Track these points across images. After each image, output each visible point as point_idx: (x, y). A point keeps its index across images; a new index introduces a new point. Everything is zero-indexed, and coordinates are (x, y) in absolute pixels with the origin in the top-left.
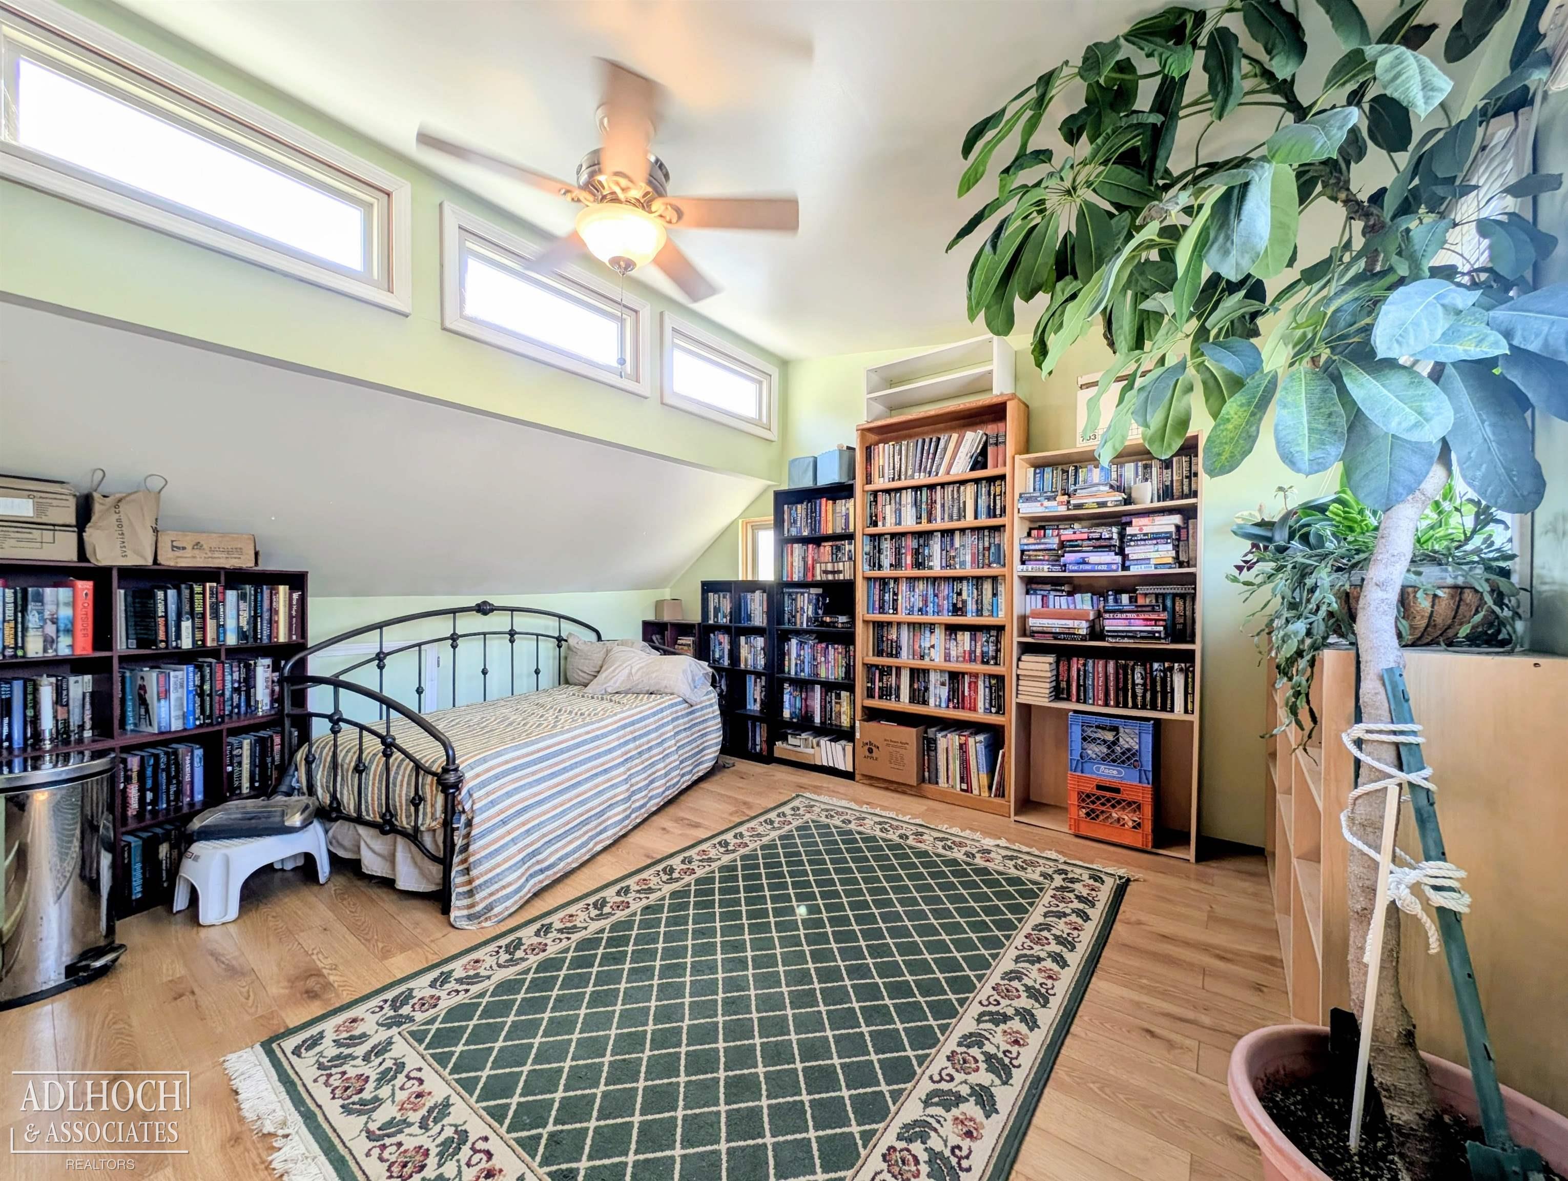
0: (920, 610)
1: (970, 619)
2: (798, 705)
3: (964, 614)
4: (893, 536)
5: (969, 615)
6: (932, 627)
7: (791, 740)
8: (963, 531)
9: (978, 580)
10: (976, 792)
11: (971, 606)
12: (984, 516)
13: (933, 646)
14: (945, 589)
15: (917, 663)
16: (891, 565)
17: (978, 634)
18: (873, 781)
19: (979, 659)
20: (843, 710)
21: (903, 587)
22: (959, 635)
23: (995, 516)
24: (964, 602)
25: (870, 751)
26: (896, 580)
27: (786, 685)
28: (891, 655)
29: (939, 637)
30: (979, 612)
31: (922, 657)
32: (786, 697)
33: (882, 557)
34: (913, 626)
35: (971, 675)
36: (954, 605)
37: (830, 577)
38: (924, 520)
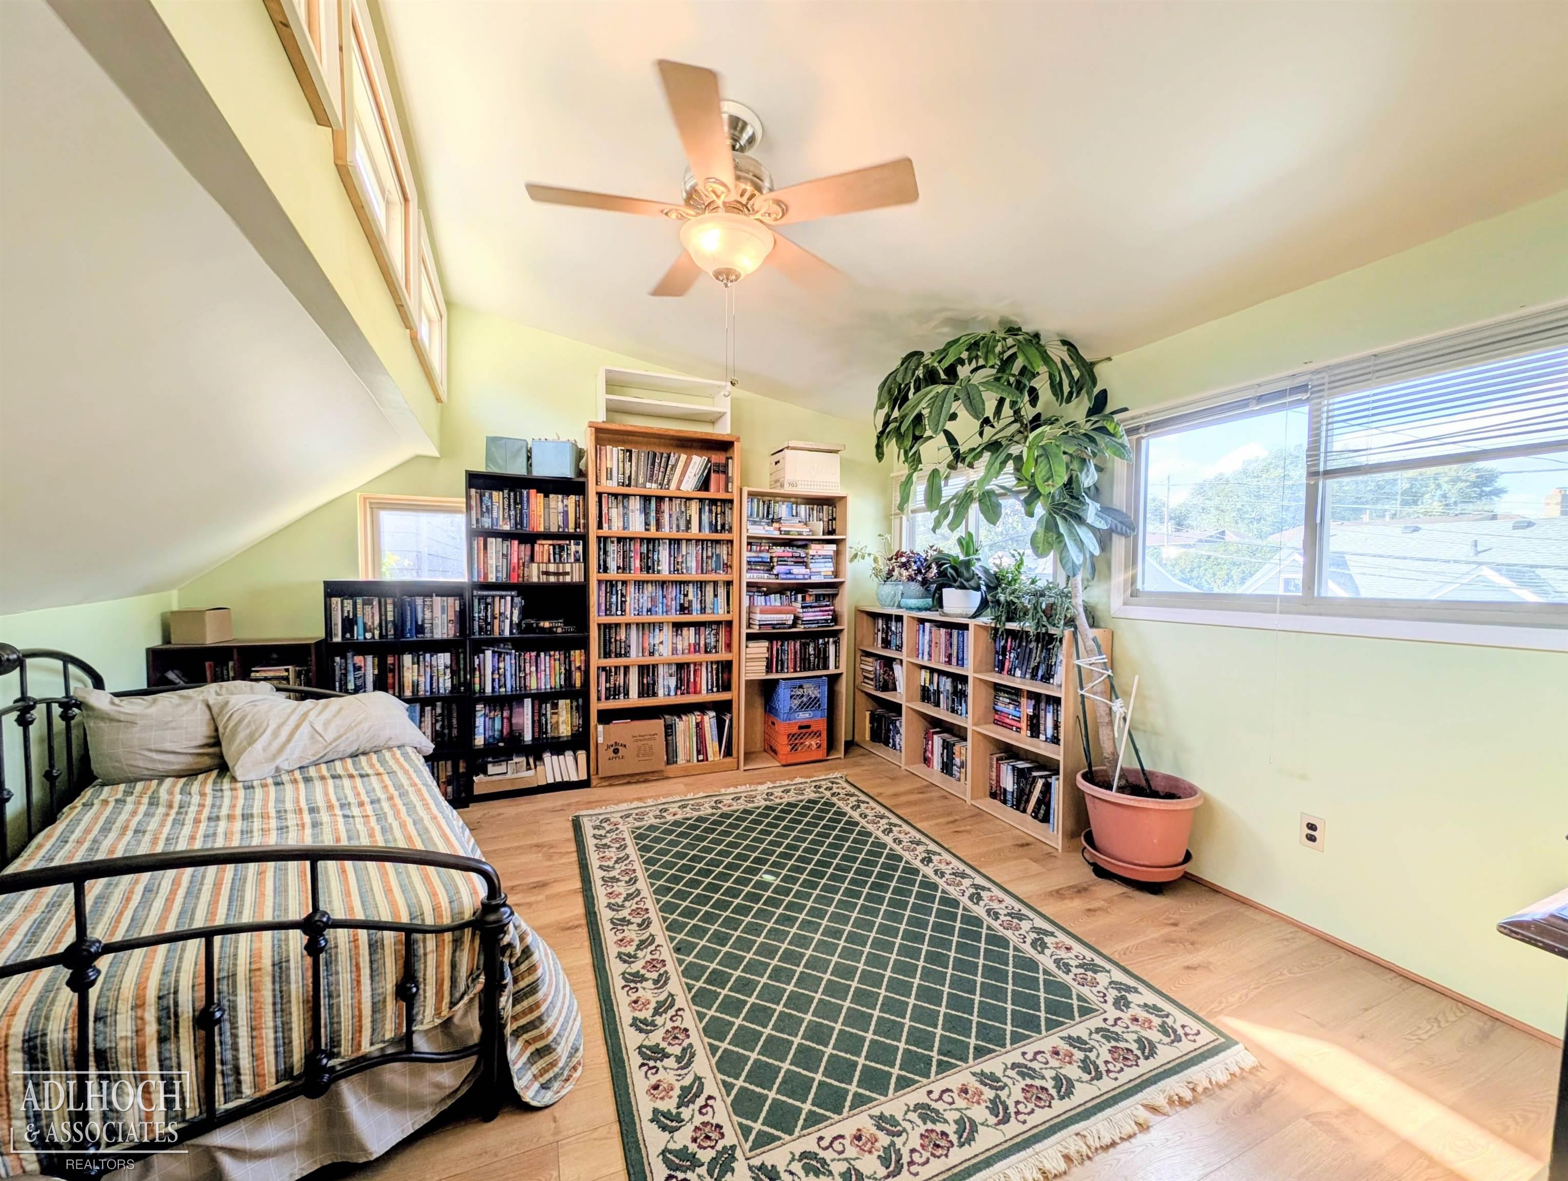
0: (649, 610)
1: (695, 617)
2: (498, 726)
3: (690, 613)
4: (620, 540)
5: (694, 613)
6: (660, 625)
7: (491, 769)
8: (688, 540)
9: (701, 585)
10: (710, 759)
11: (696, 606)
12: (707, 530)
13: (661, 643)
14: (672, 592)
15: (648, 660)
16: (618, 568)
17: (702, 629)
18: (612, 780)
19: (703, 649)
20: (561, 719)
21: (631, 588)
22: (685, 630)
23: (716, 531)
24: (690, 602)
25: (616, 751)
26: (624, 583)
27: (479, 707)
28: (619, 655)
29: (666, 635)
30: (703, 610)
31: (652, 654)
32: (479, 721)
33: (609, 559)
34: (641, 626)
35: (695, 664)
36: (682, 605)
37: (552, 579)
38: (653, 528)
